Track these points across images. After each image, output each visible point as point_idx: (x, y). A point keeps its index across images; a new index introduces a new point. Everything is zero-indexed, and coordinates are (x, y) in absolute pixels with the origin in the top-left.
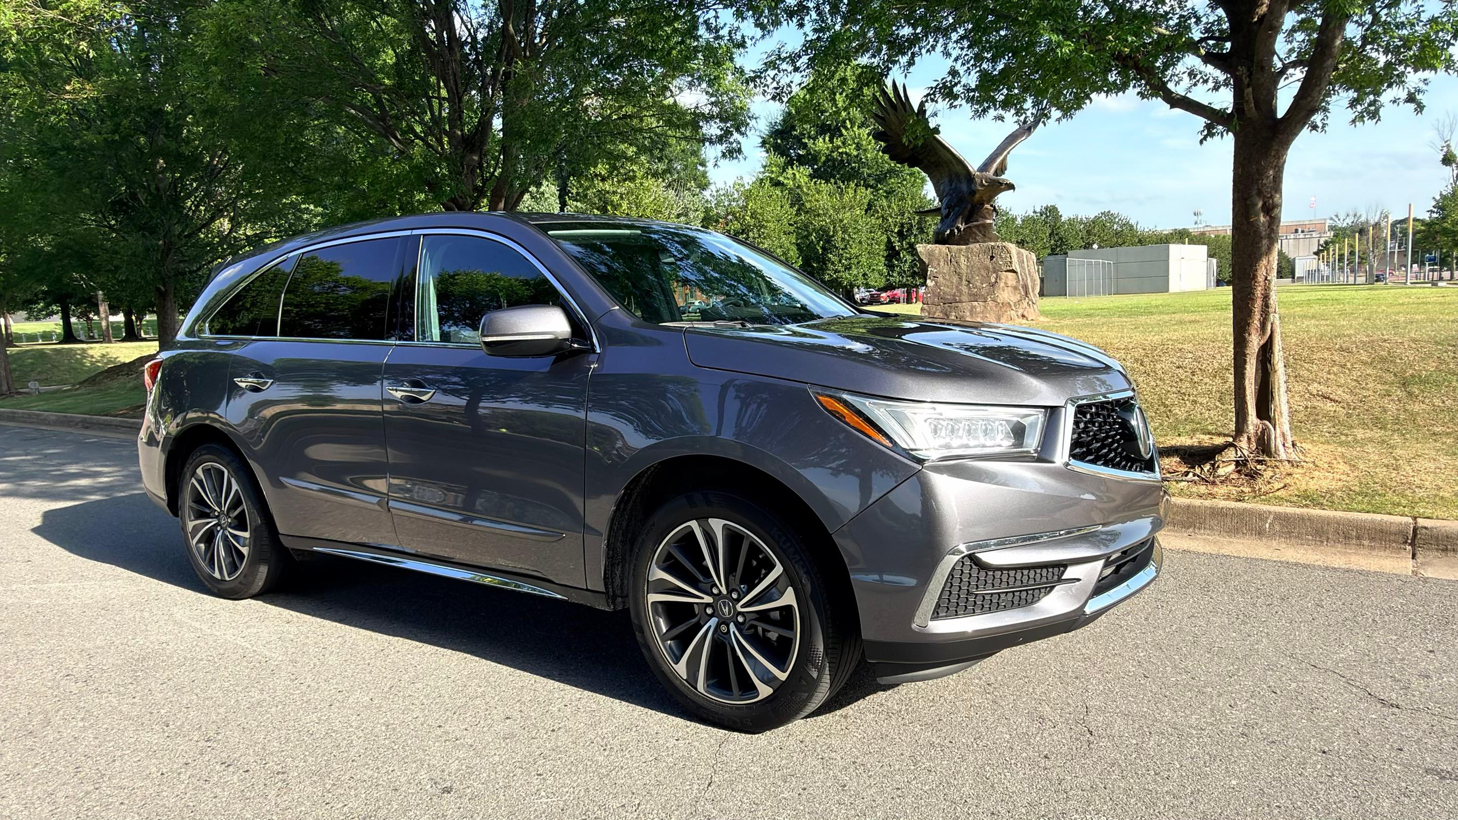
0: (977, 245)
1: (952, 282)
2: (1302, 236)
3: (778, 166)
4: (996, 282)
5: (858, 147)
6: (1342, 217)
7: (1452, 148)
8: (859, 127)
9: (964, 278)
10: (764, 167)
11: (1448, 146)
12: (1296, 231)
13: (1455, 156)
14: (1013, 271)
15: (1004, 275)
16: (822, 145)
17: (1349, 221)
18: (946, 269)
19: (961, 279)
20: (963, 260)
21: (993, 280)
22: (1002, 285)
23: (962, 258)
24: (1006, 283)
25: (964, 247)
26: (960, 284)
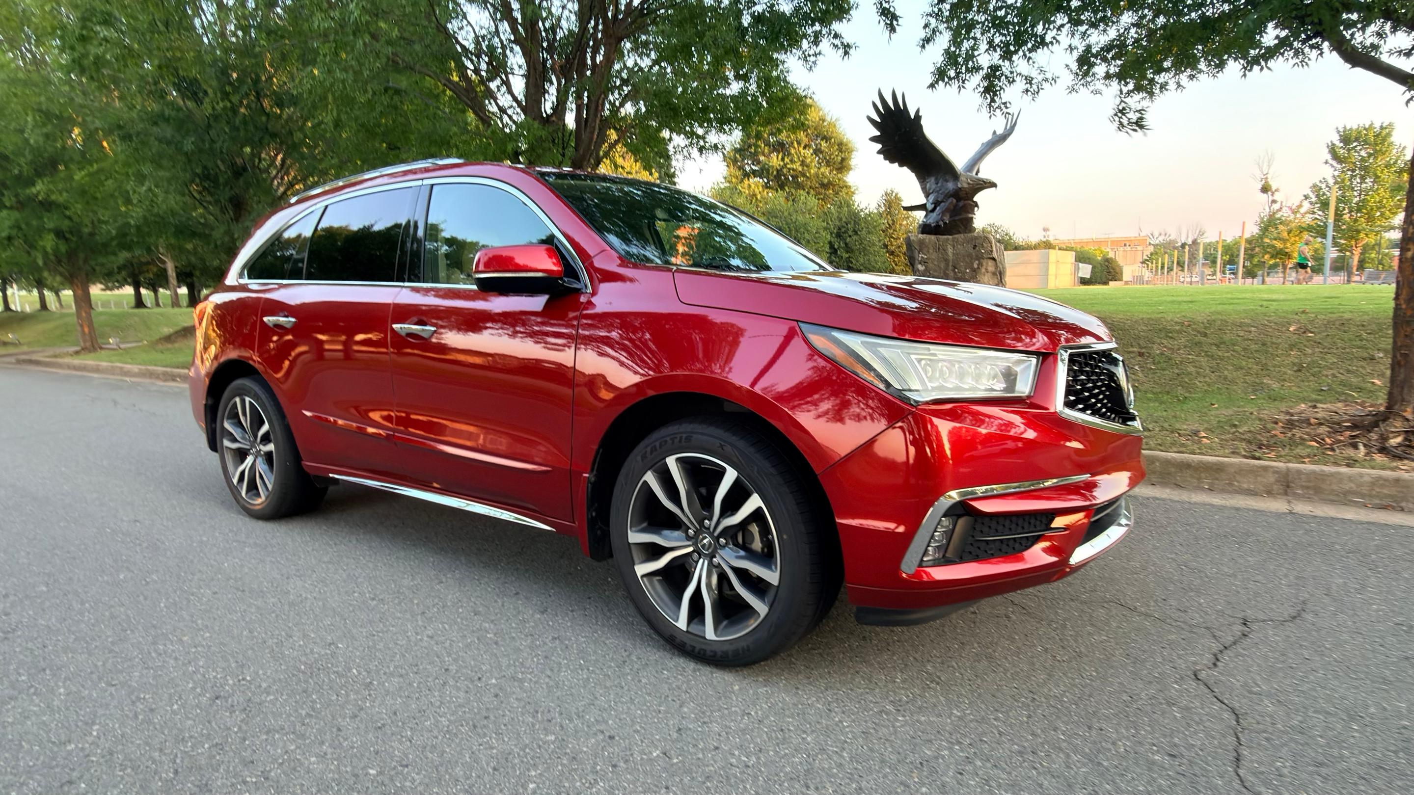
0: (962, 235)
1: (940, 268)
2: (1129, 248)
3: (737, 178)
4: (978, 268)
5: (803, 163)
6: (1156, 235)
7: (1269, 180)
8: (805, 148)
9: (951, 264)
10: (725, 178)
11: (1267, 178)
12: (1125, 245)
13: (1270, 186)
14: (994, 259)
15: (984, 262)
16: (775, 160)
17: (1161, 239)
18: (934, 256)
19: (947, 265)
20: (950, 251)
21: (976, 266)
22: (983, 270)
23: (949, 246)
24: (986, 269)
25: (950, 237)
26: (947, 269)
